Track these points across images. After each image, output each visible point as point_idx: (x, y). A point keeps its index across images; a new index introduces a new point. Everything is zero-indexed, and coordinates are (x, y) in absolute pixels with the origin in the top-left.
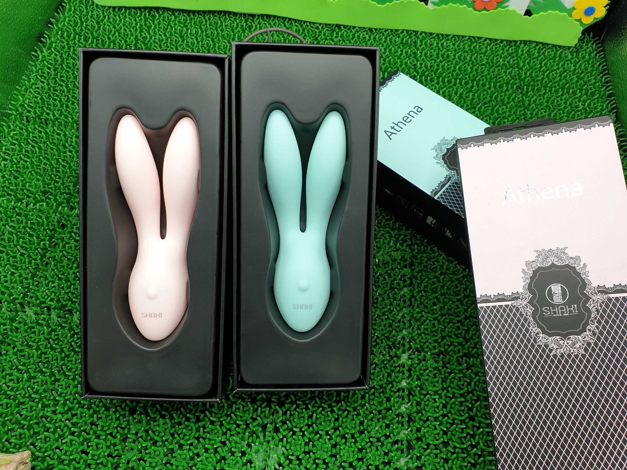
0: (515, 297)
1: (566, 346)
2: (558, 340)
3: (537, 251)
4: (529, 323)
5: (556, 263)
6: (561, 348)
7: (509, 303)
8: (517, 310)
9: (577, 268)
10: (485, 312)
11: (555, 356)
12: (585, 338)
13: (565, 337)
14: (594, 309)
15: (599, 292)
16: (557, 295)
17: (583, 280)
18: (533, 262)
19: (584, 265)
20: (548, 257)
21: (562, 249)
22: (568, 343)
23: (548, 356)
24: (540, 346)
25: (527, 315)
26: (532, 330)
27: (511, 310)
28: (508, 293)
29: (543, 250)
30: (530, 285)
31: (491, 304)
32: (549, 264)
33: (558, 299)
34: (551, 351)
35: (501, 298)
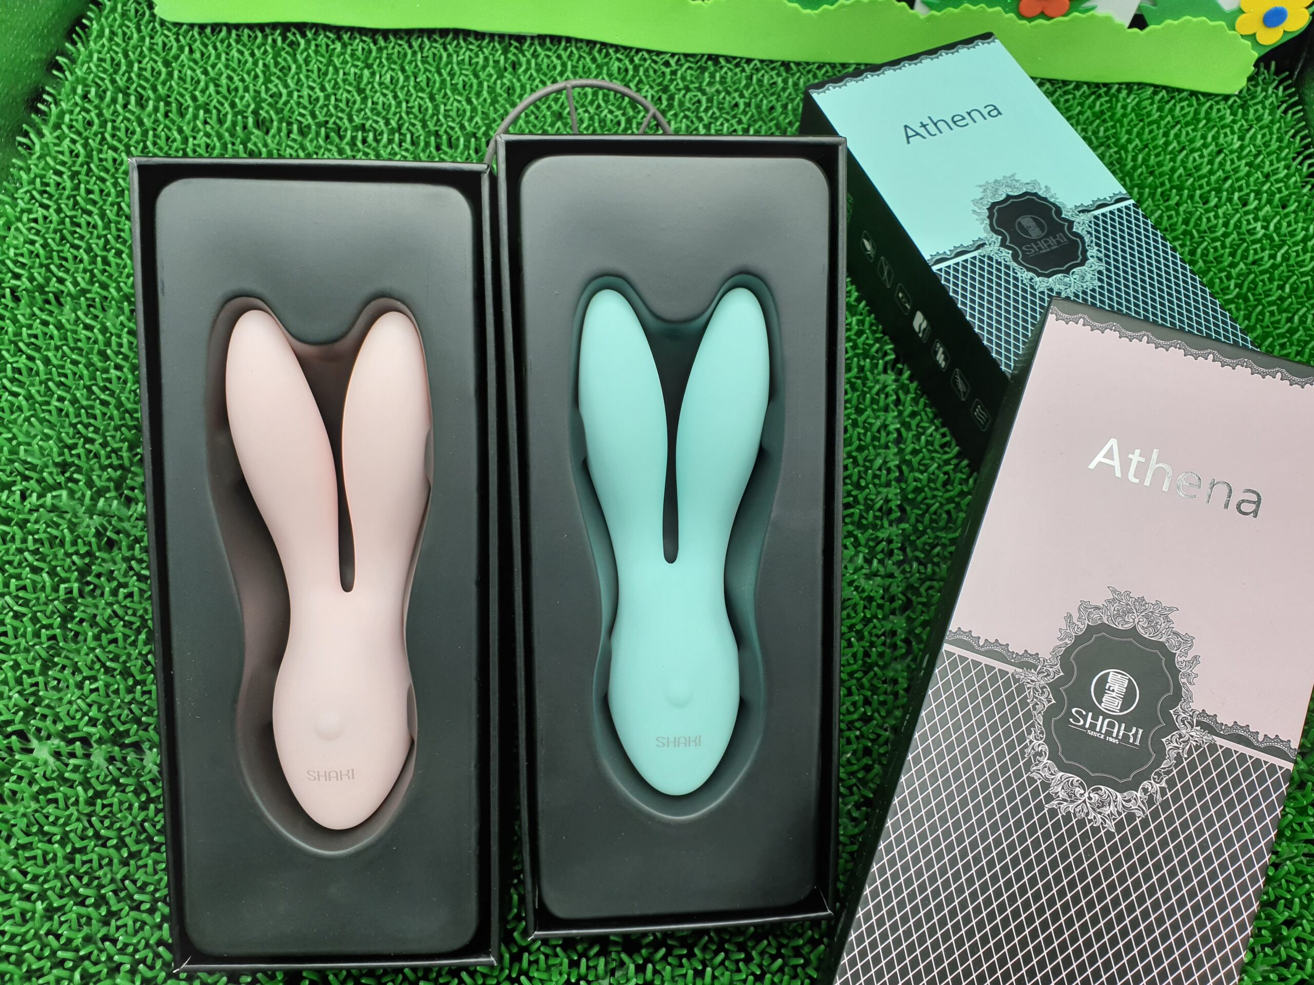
0: (1027, 662)
1: (1084, 802)
2: (1075, 783)
3: (1114, 591)
4: (1033, 725)
5: (1141, 631)
6: (1072, 802)
7: (1010, 669)
8: (1021, 689)
9: (1178, 659)
10: (953, 665)
11: (1053, 812)
12: (1129, 801)
13: (1090, 782)
14: (1173, 754)
15: (1199, 723)
16: (1114, 694)
17: (1178, 687)
18: (1097, 608)
19: (1196, 658)
20: (1130, 611)
21: (1164, 608)
22: (1090, 798)
23: (1039, 807)
24: (1032, 781)
25: (1035, 709)
26: (1031, 742)
27: (1007, 685)
28: (1017, 648)
29: (1128, 593)
30: (1068, 651)
31: (971, 656)
32: (1127, 626)
33: (1111, 702)
34: (1049, 798)
35: (997, 652)
